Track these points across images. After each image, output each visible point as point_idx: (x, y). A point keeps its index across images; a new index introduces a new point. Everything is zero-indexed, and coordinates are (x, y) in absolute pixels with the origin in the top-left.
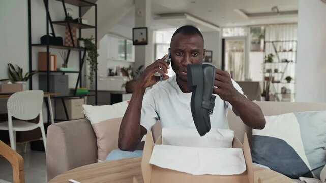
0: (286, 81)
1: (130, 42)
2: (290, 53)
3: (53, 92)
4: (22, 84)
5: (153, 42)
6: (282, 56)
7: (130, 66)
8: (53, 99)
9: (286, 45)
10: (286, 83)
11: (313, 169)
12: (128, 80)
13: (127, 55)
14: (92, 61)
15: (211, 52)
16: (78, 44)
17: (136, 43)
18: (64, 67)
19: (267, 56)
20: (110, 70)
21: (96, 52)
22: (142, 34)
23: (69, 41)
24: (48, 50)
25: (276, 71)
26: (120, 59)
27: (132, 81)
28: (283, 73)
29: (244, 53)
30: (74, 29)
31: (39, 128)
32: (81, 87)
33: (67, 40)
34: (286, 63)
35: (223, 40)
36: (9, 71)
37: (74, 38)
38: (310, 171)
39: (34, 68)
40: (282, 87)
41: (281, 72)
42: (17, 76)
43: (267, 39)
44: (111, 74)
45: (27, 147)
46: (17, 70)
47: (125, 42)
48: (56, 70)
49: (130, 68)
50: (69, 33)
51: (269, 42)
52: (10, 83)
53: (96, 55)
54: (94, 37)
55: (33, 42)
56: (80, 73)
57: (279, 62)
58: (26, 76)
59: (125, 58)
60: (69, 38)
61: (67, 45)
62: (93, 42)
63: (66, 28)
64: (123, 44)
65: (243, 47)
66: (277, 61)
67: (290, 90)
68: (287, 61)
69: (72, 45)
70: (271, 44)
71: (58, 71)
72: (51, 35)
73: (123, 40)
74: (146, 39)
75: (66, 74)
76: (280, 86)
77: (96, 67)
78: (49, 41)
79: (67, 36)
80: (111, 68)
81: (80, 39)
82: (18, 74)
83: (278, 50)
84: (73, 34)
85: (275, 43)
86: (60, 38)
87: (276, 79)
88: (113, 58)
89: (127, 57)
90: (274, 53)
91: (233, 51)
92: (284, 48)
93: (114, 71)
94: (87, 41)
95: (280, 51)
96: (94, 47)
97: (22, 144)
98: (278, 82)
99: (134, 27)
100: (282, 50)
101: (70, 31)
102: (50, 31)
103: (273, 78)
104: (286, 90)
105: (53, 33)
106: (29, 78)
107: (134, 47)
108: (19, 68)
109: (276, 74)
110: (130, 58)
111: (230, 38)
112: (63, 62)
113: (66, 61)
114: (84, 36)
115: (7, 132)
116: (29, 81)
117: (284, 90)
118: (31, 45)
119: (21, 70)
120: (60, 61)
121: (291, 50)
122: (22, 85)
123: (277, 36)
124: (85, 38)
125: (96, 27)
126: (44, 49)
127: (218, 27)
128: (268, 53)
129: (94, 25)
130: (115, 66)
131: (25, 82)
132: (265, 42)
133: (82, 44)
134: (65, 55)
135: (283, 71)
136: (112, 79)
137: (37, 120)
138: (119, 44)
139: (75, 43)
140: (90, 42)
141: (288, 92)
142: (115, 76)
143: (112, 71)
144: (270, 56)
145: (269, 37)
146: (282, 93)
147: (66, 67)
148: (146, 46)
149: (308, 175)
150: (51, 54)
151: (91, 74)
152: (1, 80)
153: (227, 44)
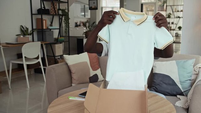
0: (178, 29)
1: (87, 6)
2: (181, 12)
3: (46, 41)
4: (28, 37)
5: (101, 6)
6: (177, 14)
7: (87, 21)
8: (45, 45)
9: (179, 8)
10: (178, 30)
11: (184, 91)
12: (87, 31)
13: (86, 13)
14: (66, 22)
16: (58, 12)
17: (91, 9)
18: (51, 26)
19: (167, 14)
20: (76, 23)
21: (68, 17)
22: (94, 3)
23: (53, 11)
24: (42, 17)
25: (173, 23)
26: (82, 17)
27: (89, 31)
28: (176, 24)
29: (154, 12)
30: (56, 4)
31: (39, 62)
32: (60, 37)
33: (52, 11)
34: (179, 19)
35: (142, 5)
36: (21, 30)
37: (56, 9)
38: (183, 92)
39: (34, 27)
40: (176, 32)
41: (175, 24)
42: (25, 32)
43: (168, 4)
44: (77, 25)
45: (32, 71)
46: (25, 29)
47: (85, 6)
48: (46, 28)
49: (87, 22)
50: (53, 7)
51: (169, 6)
52: (22, 36)
53: (68, 19)
54: (67, 8)
55: (33, 13)
56: (60, 29)
57: (174, 18)
58: (30, 32)
59: (85, 15)
60: (53, 9)
61: (52, 14)
62: (67, 11)
63: (51, 4)
64: (83, 7)
65: (153, 8)
66: (173, 17)
67: (180, 35)
68: (179, 17)
69: (55, 14)
70: (170, 7)
71: (48, 29)
72: (43, 8)
73: (83, 5)
74: (96, 6)
75: (52, 30)
76: (175, 32)
77: (69, 25)
78: (42, 11)
79: (52, 8)
80: (76, 22)
81: (59, 9)
82: (26, 31)
83: (174, 11)
84: (55, 7)
85: (172, 7)
86: (48, 10)
87: (172, 28)
88: (77, 16)
89: (86, 15)
90: (171, 13)
91: (148, 11)
92: (178, 9)
93: (78, 24)
94: (63, 11)
95: (175, 12)
96: (67, 14)
97: (30, 70)
98: (174, 30)
100: (176, 11)
101: (53, 5)
102: (43, 6)
103: (171, 27)
104: (178, 34)
105: (44, 7)
106: (32, 34)
107: (89, 11)
108: (26, 28)
109: (173, 25)
110: (88, 16)
111: (146, 4)
112: (50, 23)
113: (52, 23)
114: (61, 8)
115: (23, 65)
116: (32, 35)
117: (177, 34)
118: (32, 14)
119: (27, 29)
120: (49, 23)
121: (182, 11)
123: (174, 2)
124: (62, 9)
125: (68, 2)
126: (39, 17)
128: (168, 12)
129: (67, 1)
130: (78, 21)
131: (30, 36)
132: (166, 6)
133: (60, 12)
134: (51, 19)
135: (176, 23)
136: (77, 28)
137: (38, 58)
138: (81, 7)
139: (57, 12)
140: (65, 11)
141: (179, 35)
142: (79, 27)
143: (77, 24)
144: (169, 14)
145: (169, 3)
146: (176, 36)
147: (52, 26)
148: (97, 10)
149: (182, 94)
150: (44, 19)
151: (66, 29)
152: (17, 35)
153: (144, 7)
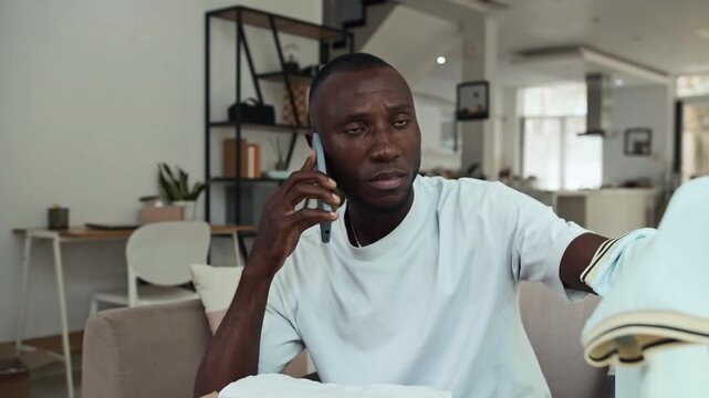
4: (182, 207)
15: (649, 132)
17: (464, 115)
18: (281, 170)
22: (476, 95)
23: (291, 113)
24: (238, 133)
30: (301, 87)
33: (286, 114)
35: (679, 105)
36: (161, 179)
37: (300, 108)
39: (216, 171)
42: (175, 190)
46: (177, 176)
48: (259, 176)
50: (289, 99)
52: (159, 204)
55: (215, 118)
58: (195, 188)
59: (456, 149)
60: (291, 108)
63: (286, 88)
71: (264, 178)
72: (253, 103)
74: (483, 104)
78: (247, 115)
79: (286, 103)
82: (177, 184)
84: (299, 98)
86: (270, 109)
99: (460, 81)
101: (290, 93)
105: (259, 100)
108: (182, 173)
111: (694, 100)
112: (278, 160)
118: (209, 125)
119: (184, 176)
120: (271, 158)
122: (182, 210)
126: (231, 133)
127: (664, 74)
131: (190, 204)
147: (286, 168)
148: (486, 122)
150: (249, 142)
152: (144, 199)
153: (689, 114)
